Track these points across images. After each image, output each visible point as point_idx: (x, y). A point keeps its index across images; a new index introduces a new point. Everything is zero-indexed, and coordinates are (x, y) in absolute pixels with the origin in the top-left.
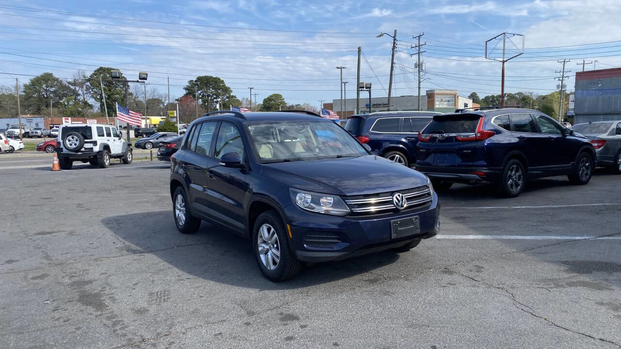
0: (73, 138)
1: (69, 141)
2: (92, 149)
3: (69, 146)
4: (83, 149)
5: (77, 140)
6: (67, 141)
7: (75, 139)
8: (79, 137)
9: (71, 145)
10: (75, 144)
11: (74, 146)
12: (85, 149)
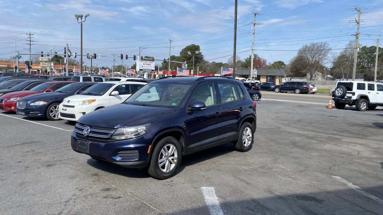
0: (340, 89)
1: (338, 91)
2: (351, 97)
3: (337, 94)
4: (346, 97)
5: (342, 91)
6: (337, 91)
7: (341, 90)
8: (343, 89)
9: (338, 93)
10: (341, 94)
11: (340, 94)
12: (347, 97)
